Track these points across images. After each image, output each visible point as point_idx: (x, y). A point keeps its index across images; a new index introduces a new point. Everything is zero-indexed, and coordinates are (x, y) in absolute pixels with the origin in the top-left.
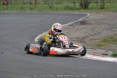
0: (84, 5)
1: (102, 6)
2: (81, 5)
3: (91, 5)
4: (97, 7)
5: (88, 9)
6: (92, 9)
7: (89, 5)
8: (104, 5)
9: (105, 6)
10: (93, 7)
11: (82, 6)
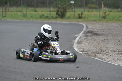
0: (60, 14)
1: (80, 16)
2: (57, 13)
3: (68, 14)
4: (74, 16)
5: (65, 18)
6: (69, 18)
7: (66, 14)
8: (82, 14)
9: (83, 16)
10: (70, 16)
11: (59, 15)
